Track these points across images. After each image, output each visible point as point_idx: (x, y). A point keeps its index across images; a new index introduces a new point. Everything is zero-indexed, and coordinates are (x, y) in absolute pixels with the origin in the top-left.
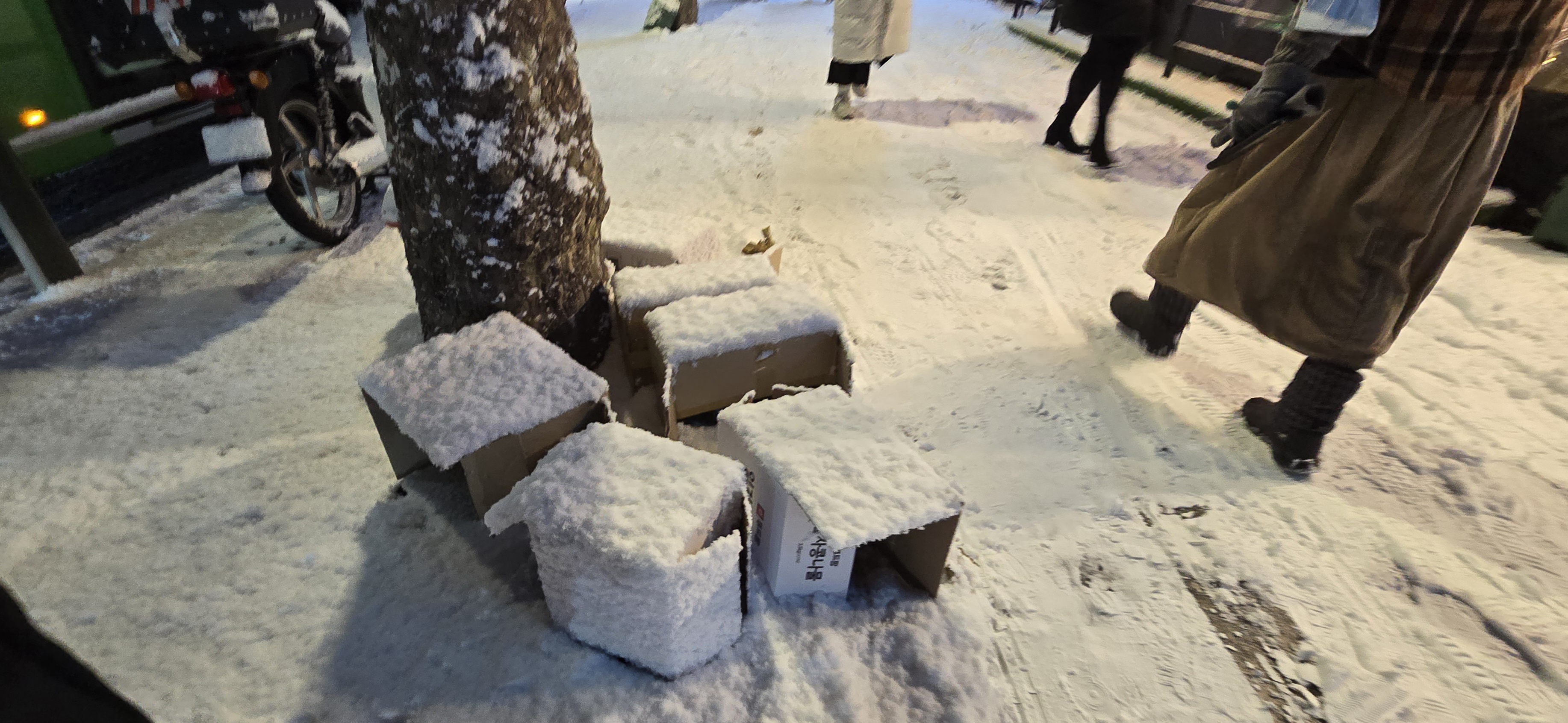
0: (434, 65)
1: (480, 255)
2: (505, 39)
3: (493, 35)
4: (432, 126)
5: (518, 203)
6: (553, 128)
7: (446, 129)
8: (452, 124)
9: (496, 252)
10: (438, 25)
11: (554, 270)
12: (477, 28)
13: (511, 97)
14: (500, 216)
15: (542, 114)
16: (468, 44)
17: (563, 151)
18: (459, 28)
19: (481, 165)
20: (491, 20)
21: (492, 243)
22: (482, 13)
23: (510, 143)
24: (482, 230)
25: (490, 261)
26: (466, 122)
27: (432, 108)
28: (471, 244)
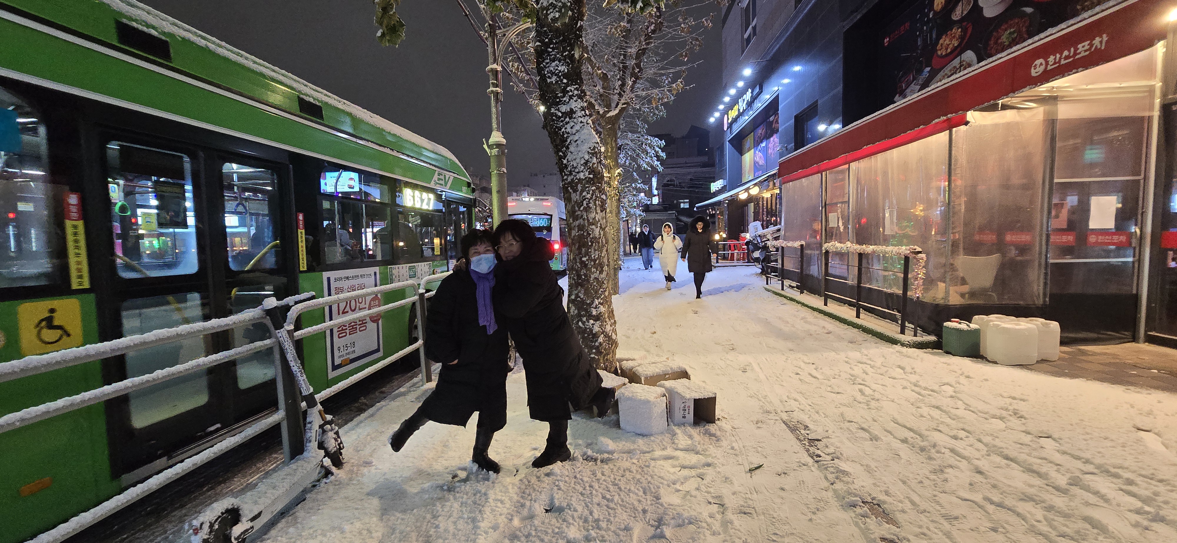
0: (586, 310)
1: (590, 354)
2: (602, 304)
3: (600, 303)
4: (583, 323)
5: (602, 341)
6: (609, 323)
7: (587, 323)
8: (588, 322)
9: (595, 354)
10: (588, 302)
11: (607, 359)
12: (596, 302)
13: (602, 316)
14: (597, 344)
15: (607, 320)
16: (594, 305)
17: (612, 328)
18: (593, 302)
19: (594, 332)
20: (599, 300)
21: (594, 351)
22: (598, 299)
23: (601, 326)
24: (592, 347)
25: (593, 356)
26: (592, 322)
27: (584, 319)
28: (588, 352)
